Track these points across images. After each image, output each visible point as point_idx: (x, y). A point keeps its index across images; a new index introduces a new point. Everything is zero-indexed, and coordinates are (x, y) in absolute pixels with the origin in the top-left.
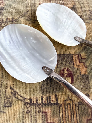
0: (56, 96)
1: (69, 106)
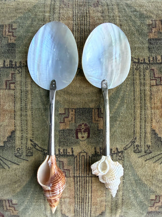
0: (72, 148)
1: (83, 157)
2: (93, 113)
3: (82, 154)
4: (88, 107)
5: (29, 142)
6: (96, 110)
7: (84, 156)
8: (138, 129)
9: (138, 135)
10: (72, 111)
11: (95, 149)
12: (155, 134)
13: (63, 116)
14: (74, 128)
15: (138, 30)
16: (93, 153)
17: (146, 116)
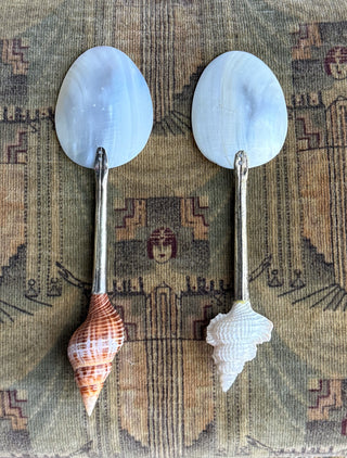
0: (141, 279)
1: (163, 297)
2: (183, 207)
3: (160, 291)
4: (171, 195)
5: (54, 269)
6: (189, 202)
7: (165, 294)
8: (274, 238)
9: (275, 251)
10: (140, 203)
11: (188, 280)
12: (312, 248)
13: (123, 214)
14: (144, 237)
15: (270, 45)
16: (185, 289)
17: (290, 211)
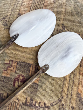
2: (31, 68)
4: (28, 62)
6: (34, 67)
7: (16, 102)
8: (65, 90)
9: (65, 95)
10: (15, 63)
11: (26, 98)
12: (80, 97)
13: (7, 65)
14: (13, 77)
16: (24, 102)
17: (74, 80)
